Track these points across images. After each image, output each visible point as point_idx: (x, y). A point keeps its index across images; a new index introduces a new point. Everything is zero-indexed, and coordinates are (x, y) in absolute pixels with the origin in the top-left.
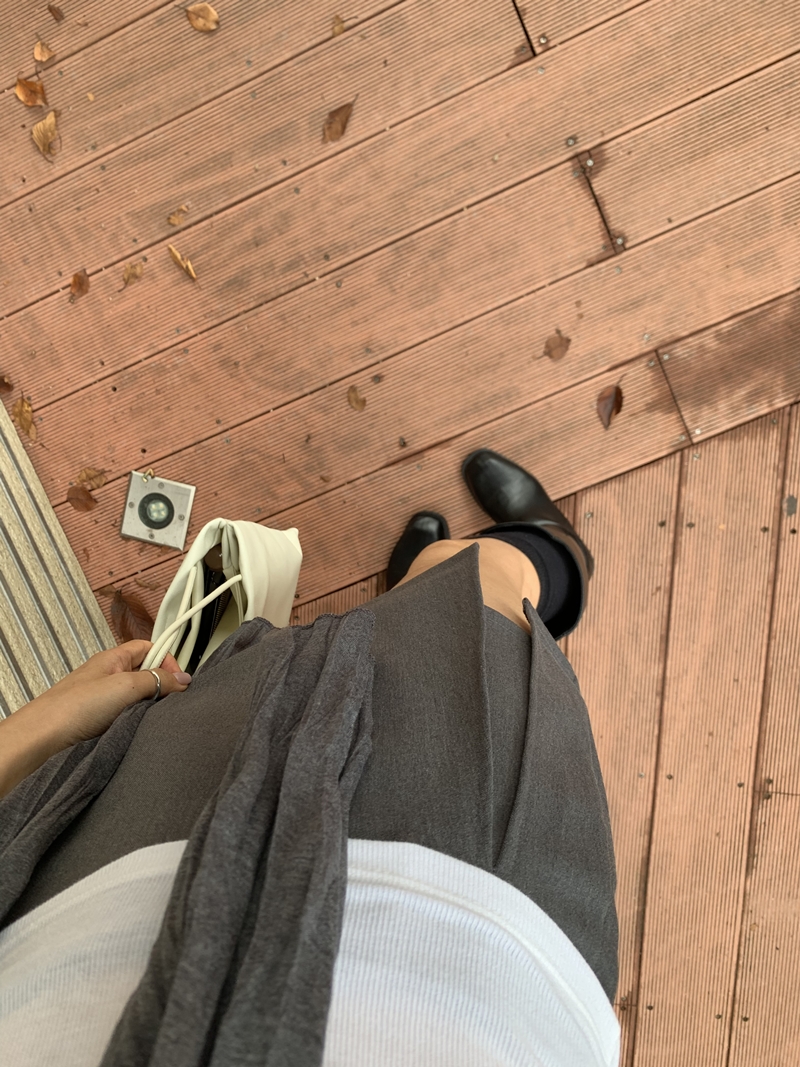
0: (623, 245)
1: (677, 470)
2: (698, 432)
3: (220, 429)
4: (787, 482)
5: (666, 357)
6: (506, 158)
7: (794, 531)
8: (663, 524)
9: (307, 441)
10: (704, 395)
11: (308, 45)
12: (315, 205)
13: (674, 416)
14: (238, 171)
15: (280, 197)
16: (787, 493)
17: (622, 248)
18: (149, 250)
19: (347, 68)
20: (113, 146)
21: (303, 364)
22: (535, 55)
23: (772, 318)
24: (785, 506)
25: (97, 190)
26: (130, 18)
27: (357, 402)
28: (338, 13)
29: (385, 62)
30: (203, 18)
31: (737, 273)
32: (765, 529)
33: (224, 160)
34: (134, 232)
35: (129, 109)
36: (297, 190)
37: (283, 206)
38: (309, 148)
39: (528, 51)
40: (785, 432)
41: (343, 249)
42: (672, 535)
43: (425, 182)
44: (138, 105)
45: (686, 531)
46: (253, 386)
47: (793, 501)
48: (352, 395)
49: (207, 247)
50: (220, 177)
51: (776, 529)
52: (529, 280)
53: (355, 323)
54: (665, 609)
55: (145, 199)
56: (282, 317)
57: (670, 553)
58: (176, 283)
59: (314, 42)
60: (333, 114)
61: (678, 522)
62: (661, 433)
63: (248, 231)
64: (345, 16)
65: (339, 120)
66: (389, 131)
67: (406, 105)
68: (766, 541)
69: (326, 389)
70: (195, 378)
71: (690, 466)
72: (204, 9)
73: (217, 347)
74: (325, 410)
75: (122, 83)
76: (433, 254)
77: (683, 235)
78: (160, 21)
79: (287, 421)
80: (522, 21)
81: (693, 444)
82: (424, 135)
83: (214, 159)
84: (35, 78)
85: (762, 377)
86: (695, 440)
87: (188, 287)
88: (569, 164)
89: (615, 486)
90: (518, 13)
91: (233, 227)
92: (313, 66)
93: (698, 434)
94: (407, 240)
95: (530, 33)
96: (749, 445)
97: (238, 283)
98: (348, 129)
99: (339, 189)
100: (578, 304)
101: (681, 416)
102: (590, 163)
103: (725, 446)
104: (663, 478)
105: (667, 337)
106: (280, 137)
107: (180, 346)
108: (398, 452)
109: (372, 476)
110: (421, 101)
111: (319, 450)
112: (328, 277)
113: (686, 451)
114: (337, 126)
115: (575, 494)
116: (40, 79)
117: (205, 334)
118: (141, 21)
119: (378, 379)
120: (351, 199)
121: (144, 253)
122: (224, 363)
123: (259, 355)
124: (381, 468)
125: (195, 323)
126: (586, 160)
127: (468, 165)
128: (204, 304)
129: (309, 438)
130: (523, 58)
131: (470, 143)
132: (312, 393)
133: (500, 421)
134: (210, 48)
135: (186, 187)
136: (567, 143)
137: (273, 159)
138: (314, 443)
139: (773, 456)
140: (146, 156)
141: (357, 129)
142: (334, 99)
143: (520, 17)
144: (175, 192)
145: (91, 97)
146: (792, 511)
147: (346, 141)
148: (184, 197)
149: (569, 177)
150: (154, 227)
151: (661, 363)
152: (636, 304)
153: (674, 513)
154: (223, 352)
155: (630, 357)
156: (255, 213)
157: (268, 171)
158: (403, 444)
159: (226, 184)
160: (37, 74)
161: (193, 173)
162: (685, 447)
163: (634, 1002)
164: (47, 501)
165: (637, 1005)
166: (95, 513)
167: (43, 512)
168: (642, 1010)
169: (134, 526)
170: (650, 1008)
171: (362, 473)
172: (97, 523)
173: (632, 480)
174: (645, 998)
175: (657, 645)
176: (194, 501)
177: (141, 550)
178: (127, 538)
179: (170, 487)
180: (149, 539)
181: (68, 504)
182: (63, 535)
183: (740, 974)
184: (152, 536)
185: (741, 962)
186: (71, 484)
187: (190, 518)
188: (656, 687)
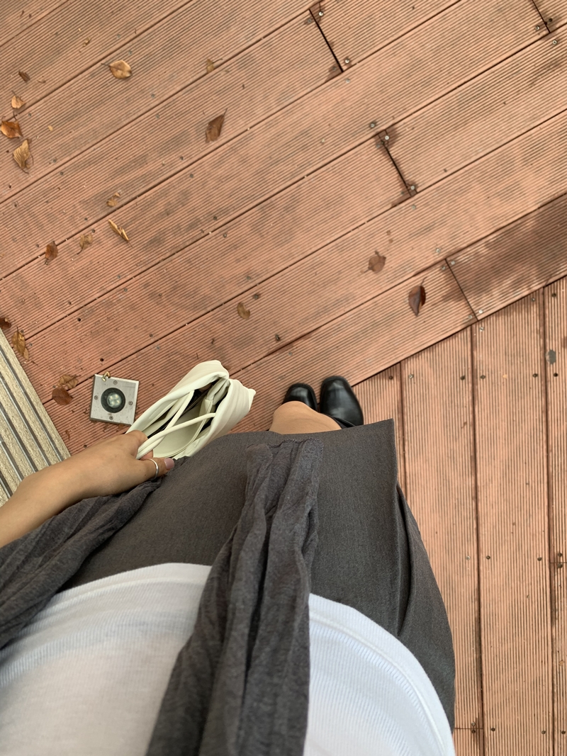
0: (415, 190)
1: (469, 339)
2: (481, 312)
3: (152, 340)
4: (547, 341)
5: (453, 263)
6: (330, 140)
7: (556, 375)
8: (463, 378)
9: (212, 343)
10: (482, 286)
11: (191, 80)
12: (204, 183)
13: (463, 303)
14: (151, 167)
15: (181, 181)
16: (548, 348)
17: (415, 192)
18: (96, 225)
19: (218, 93)
20: (68, 159)
21: (205, 291)
22: (342, 71)
23: (523, 229)
24: (548, 357)
25: (59, 188)
26: (73, 75)
27: (244, 313)
28: (209, 58)
29: (243, 86)
30: (120, 70)
31: (496, 201)
32: (536, 375)
33: (141, 161)
34: (85, 214)
35: (75, 134)
36: (192, 176)
37: (183, 187)
38: (197, 147)
39: (338, 69)
40: (542, 306)
41: (226, 212)
42: (470, 385)
43: (277, 162)
44: (82, 130)
45: (480, 382)
46: (172, 309)
47: (553, 354)
48: (240, 309)
49: (134, 219)
50: (140, 172)
51: (543, 374)
52: (354, 220)
53: (238, 261)
54: (472, 438)
55: (90, 191)
56: (189, 261)
57: (471, 398)
58: (115, 245)
59: (195, 78)
60: (211, 123)
61: (474, 376)
62: (455, 315)
63: (161, 206)
64: (214, 59)
65: (215, 126)
66: (250, 131)
67: (260, 112)
68: (537, 383)
69: (223, 307)
70: (133, 307)
71: (477, 336)
72: (121, 64)
73: (147, 285)
74: (223, 321)
75: (70, 118)
76: (286, 209)
77: (456, 180)
78: (93, 75)
79: (198, 330)
80: (331, 50)
81: (478, 321)
82: (273, 131)
83: (135, 161)
84: (13, 120)
85: (521, 270)
86: (479, 318)
87: (123, 246)
88: (373, 140)
89: (426, 354)
90: (329, 45)
91: (150, 204)
92: (195, 94)
93: (481, 314)
94: (268, 201)
95: (338, 58)
96: (517, 317)
97: (157, 241)
98: (222, 132)
99: (220, 172)
100: (389, 232)
101: (468, 302)
102: (387, 138)
103: (501, 320)
104: (460, 346)
105: (452, 249)
106: (178, 141)
107: (121, 287)
108: (275, 345)
109: (258, 363)
110: (269, 109)
111: (221, 348)
112: (217, 231)
113: (474, 326)
114: (215, 131)
115: (400, 362)
116: (16, 120)
117: (138, 277)
118: (80, 76)
119: (257, 296)
120: (228, 178)
121: (93, 227)
122: (152, 295)
123: (175, 288)
124: (264, 357)
125: (131, 270)
126: (385, 136)
127: (304, 148)
128: (135, 257)
129: (213, 340)
130: (335, 74)
131: (304, 133)
132: (213, 310)
133: (343, 317)
134: (127, 89)
135: (117, 181)
136: (370, 126)
137: (174, 156)
138: (217, 344)
139: (535, 324)
140: (89, 163)
141: (228, 131)
142: (212, 113)
143: (330, 48)
144: (110, 184)
145: (51, 128)
146: (553, 360)
147: (221, 140)
148: (117, 187)
149: (374, 149)
150: (98, 209)
151: (450, 268)
152: (429, 229)
153: (470, 370)
154: (150, 288)
155: (428, 265)
156: (165, 193)
157: (172, 165)
158: (278, 339)
159: (144, 176)
160: (14, 117)
161: (122, 171)
162: (473, 323)
163: (481, 726)
164: (39, 400)
165: (483, 728)
166: (72, 405)
167: (36, 407)
168: (488, 732)
169: (99, 412)
170: (493, 730)
171: (252, 361)
172: (73, 412)
173: (439, 349)
174: (488, 723)
175: (469, 464)
176: (138, 391)
177: (105, 428)
178: (95, 421)
179: (121, 383)
180: (110, 420)
181: (53, 401)
182: (51, 423)
183: (556, 699)
184: (111, 418)
185: (555, 690)
186: (54, 387)
187: (137, 403)
188: (472, 493)
